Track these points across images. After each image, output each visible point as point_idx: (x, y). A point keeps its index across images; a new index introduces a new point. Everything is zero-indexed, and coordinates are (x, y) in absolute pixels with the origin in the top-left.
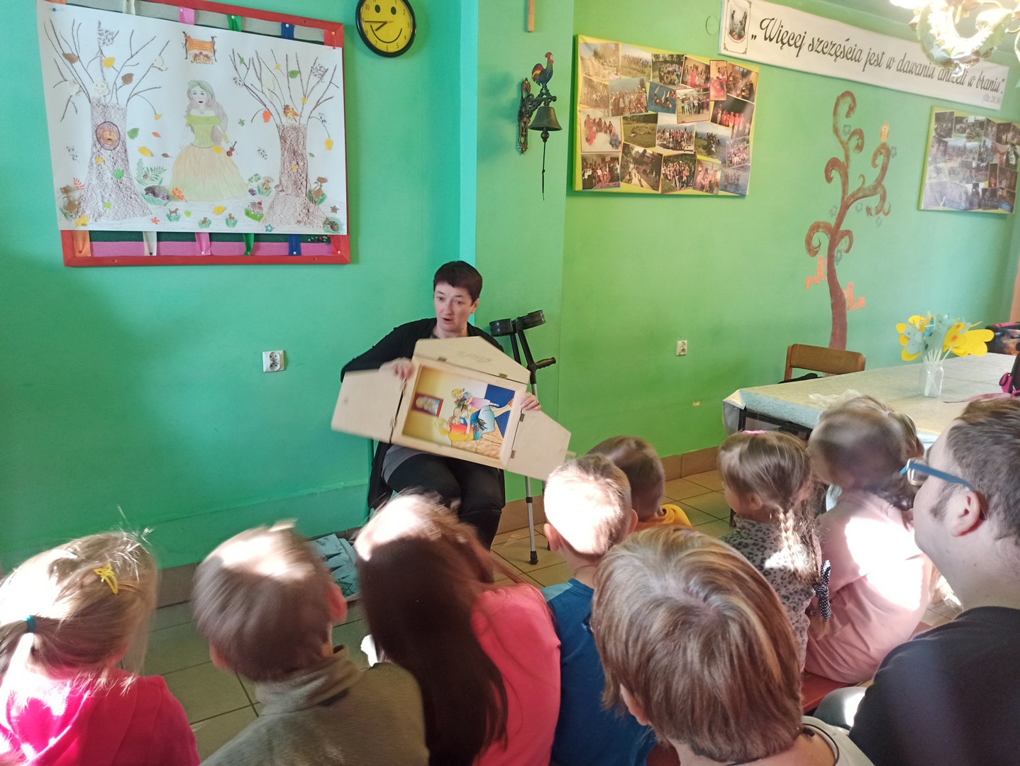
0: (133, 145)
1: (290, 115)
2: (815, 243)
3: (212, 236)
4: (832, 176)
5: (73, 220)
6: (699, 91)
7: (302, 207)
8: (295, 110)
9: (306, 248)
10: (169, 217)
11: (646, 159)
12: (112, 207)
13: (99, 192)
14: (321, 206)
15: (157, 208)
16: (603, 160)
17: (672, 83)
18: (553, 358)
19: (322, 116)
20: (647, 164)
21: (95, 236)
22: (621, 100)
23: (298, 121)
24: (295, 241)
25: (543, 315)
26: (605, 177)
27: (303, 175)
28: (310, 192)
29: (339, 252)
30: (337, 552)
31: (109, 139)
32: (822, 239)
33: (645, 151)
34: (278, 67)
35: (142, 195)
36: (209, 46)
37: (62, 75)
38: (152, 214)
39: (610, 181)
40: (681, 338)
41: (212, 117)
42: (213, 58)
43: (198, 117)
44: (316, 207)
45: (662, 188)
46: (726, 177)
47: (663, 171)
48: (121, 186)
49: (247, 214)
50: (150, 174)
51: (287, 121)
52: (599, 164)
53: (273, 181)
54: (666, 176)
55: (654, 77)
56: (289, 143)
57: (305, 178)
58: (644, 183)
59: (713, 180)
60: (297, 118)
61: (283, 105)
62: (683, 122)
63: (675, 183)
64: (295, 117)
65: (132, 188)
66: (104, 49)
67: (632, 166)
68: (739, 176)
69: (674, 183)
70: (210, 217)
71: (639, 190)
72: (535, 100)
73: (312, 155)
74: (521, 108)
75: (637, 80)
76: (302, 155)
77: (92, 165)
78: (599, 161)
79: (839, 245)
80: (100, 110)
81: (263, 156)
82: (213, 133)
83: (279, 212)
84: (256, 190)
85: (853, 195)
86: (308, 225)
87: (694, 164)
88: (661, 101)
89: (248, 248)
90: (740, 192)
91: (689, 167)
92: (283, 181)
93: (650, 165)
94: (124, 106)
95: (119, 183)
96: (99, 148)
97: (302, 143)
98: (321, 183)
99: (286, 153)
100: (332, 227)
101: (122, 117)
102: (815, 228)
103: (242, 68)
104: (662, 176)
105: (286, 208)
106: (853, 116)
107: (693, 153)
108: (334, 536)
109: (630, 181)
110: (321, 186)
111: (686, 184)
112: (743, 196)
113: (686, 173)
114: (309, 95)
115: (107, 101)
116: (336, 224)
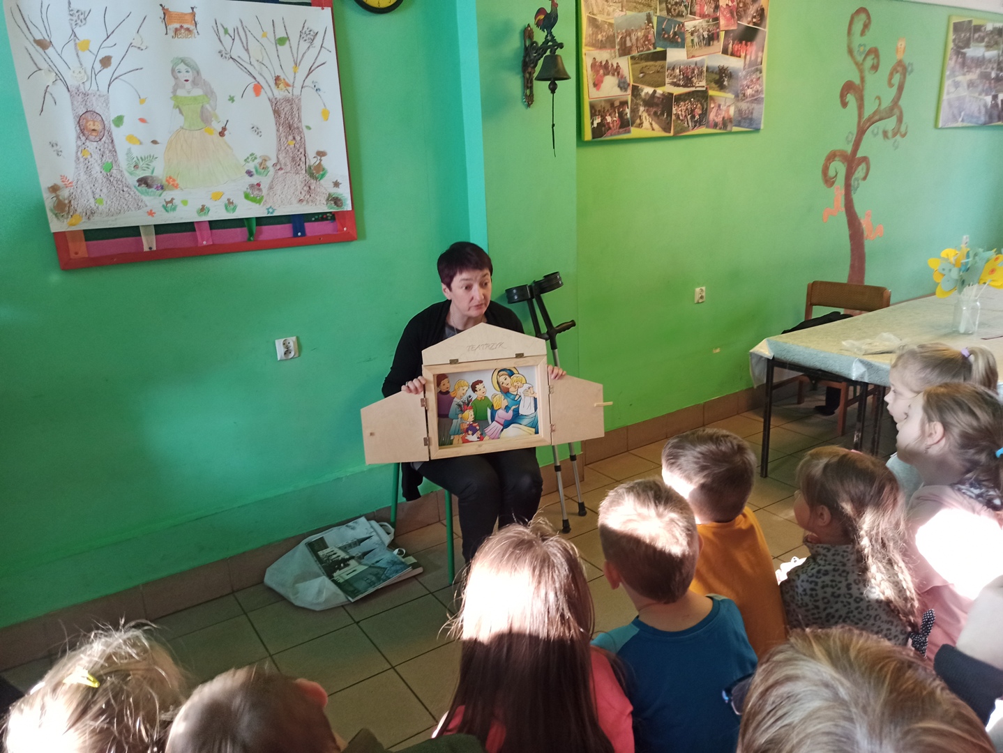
0: (119, 134)
1: (281, 86)
2: (831, 173)
3: (214, 225)
4: (847, 100)
5: (65, 220)
6: (708, 22)
7: (303, 185)
8: (287, 80)
9: (309, 227)
10: (165, 208)
11: (656, 100)
12: (105, 202)
13: (88, 187)
14: (322, 181)
15: (152, 200)
16: (612, 104)
17: (680, 15)
18: (572, 321)
19: (316, 84)
20: (657, 105)
21: (90, 235)
22: (628, 38)
23: (291, 91)
24: (297, 222)
25: (560, 278)
26: (615, 124)
27: (301, 150)
28: (310, 167)
29: (345, 229)
30: (368, 536)
31: (94, 130)
32: (838, 168)
33: (655, 92)
34: (265, 35)
35: (135, 187)
36: (189, 18)
37: (36, 64)
38: (146, 206)
39: (620, 128)
40: (699, 285)
41: (199, 96)
42: (195, 31)
43: (185, 97)
44: (318, 183)
45: (674, 129)
46: (740, 111)
47: (674, 111)
48: (112, 179)
49: (247, 196)
50: (141, 164)
51: (279, 94)
52: (608, 110)
53: (270, 159)
54: (678, 116)
55: (660, 10)
56: (283, 116)
57: (303, 153)
58: (655, 126)
59: (726, 116)
60: (290, 89)
61: (274, 76)
62: (693, 57)
63: (688, 124)
64: (288, 88)
65: (124, 180)
66: (77, 30)
67: (642, 109)
68: (753, 109)
69: (686, 123)
70: (208, 204)
71: (650, 134)
72: (540, 48)
73: (308, 128)
74: (525, 57)
75: (643, 15)
76: (298, 128)
77: (78, 159)
78: (608, 107)
79: (856, 173)
80: (80, 98)
81: (258, 134)
82: (202, 112)
83: (279, 192)
84: (253, 170)
85: (869, 119)
86: (310, 203)
87: (706, 100)
88: (669, 36)
89: (251, 233)
90: (754, 126)
91: (701, 104)
92: (281, 159)
93: (661, 106)
94: (106, 92)
95: (108, 177)
96: (84, 141)
97: (297, 115)
98: (321, 157)
99: (281, 128)
100: (336, 203)
101: (104, 105)
102: (832, 157)
103: (227, 40)
104: (673, 117)
105: (287, 186)
106: (869, 33)
107: (704, 89)
108: (363, 519)
109: (640, 125)
110: (321, 160)
111: (699, 123)
112: (757, 130)
113: (698, 111)
114: (300, 62)
115: (87, 88)
116: (340, 200)
